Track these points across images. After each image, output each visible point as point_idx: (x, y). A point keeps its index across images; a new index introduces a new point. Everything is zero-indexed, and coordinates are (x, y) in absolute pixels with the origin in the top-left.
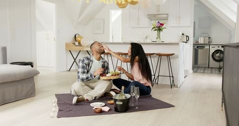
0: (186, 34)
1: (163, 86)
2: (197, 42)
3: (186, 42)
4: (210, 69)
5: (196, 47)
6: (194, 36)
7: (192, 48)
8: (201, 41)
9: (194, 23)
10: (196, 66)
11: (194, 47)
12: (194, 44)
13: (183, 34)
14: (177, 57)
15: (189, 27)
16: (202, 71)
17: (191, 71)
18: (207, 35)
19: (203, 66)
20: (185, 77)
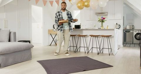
0: (119, 24)
1: (106, 54)
2: (126, 28)
3: (119, 29)
4: (133, 45)
5: (125, 31)
6: (123, 25)
7: (122, 32)
8: (128, 28)
9: (124, 17)
10: (125, 42)
11: (123, 31)
12: (123, 30)
13: (117, 24)
15: (120, 19)
16: (129, 46)
17: (122, 46)
18: (131, 24)
19: (129, 43)
20: (118, 49)
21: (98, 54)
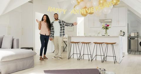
0: (123, 31)
1: (110, 62)
2: (130, 35)
3: (123, 36)
4: (139, 52)
5: (129, 39)
6: (128, 32)
8: (133, 35)
9: (128, 24)
10: (130, 50)
11: (128, 38)
12: (128, 37)
13: (121, 31)
14: (118, 45)
15: (125, 26)
16: (134, 53)
17: (126, 53)
18: (136, 31)
19: (134, 50)
20: (123, 57)
21: (103, 62)
